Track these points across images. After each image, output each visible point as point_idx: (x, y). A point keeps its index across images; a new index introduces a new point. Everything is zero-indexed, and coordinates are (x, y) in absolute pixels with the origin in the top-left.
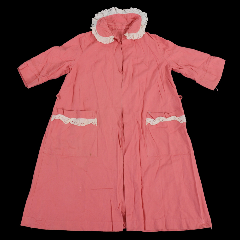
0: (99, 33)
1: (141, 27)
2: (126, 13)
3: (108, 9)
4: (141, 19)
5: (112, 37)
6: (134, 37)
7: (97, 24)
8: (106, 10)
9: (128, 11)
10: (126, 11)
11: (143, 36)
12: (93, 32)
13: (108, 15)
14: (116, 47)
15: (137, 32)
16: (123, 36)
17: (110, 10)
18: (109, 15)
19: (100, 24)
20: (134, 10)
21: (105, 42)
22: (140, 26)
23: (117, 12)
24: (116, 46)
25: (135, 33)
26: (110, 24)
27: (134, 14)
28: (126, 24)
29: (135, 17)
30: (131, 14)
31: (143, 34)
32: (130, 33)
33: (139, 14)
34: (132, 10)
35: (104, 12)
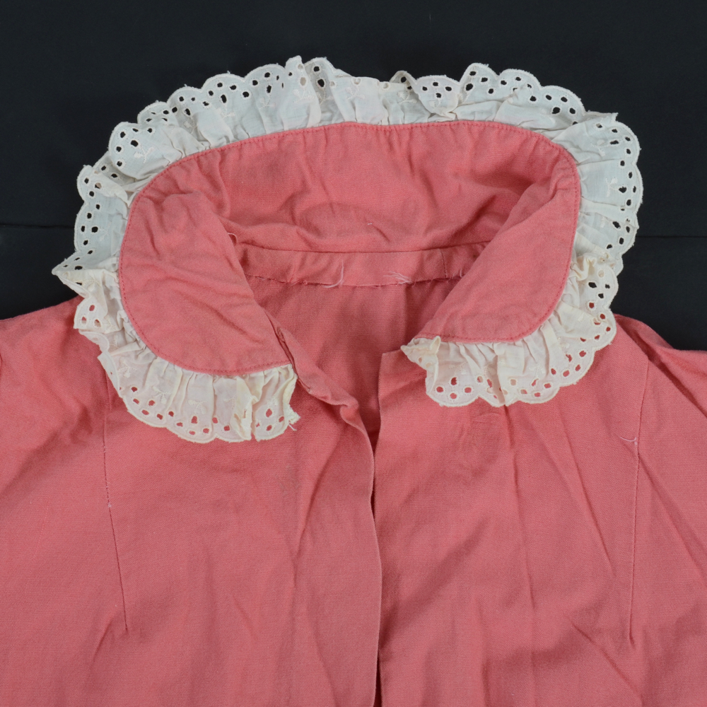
0: (142, 332)
1: (577, 276)
2: (425, 120)
3: (243, 74)
4: (578, 192)
5: (282, 379)
6: (505, 384)
7: (130, 230)
8: (228, 78)
9: (444, 93)
10: (423, 96)
11: (588, 362)
12: (88, 315)
13: (244, 136)
14: (316, 472)
15: (531, 330)
16: (387, 359)
17: (264, 83)
18: (253, 130)
19: (161, 240)
20: (500, 91)
21: (205, 420)
22: (568, 267)
23: (328, 105)
24: (313, 465)
25: (511, 339)
26: (258, 232)
27: (508, 130)
28: (425, 241)
29: (511, 161)
30: (469, 124)
31: (593, 348)
32: (468, 339)
33: (559, 137)
34: (488, 85)
35: (199, 101)
